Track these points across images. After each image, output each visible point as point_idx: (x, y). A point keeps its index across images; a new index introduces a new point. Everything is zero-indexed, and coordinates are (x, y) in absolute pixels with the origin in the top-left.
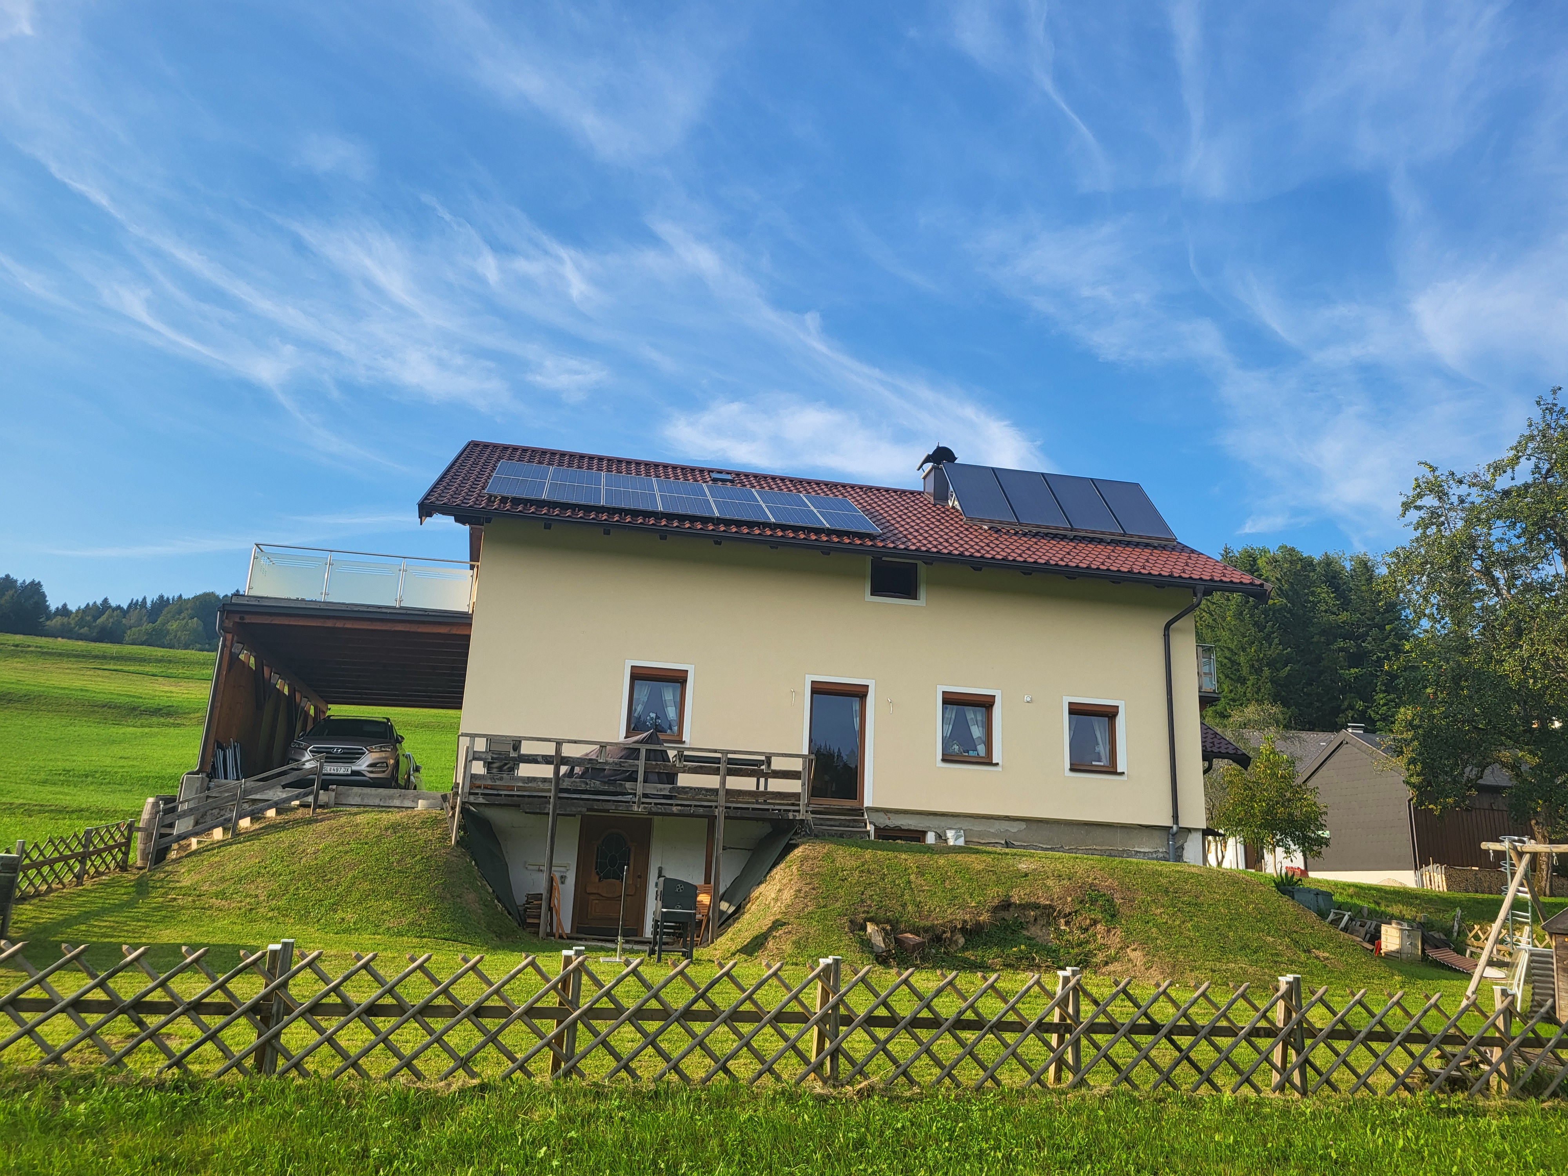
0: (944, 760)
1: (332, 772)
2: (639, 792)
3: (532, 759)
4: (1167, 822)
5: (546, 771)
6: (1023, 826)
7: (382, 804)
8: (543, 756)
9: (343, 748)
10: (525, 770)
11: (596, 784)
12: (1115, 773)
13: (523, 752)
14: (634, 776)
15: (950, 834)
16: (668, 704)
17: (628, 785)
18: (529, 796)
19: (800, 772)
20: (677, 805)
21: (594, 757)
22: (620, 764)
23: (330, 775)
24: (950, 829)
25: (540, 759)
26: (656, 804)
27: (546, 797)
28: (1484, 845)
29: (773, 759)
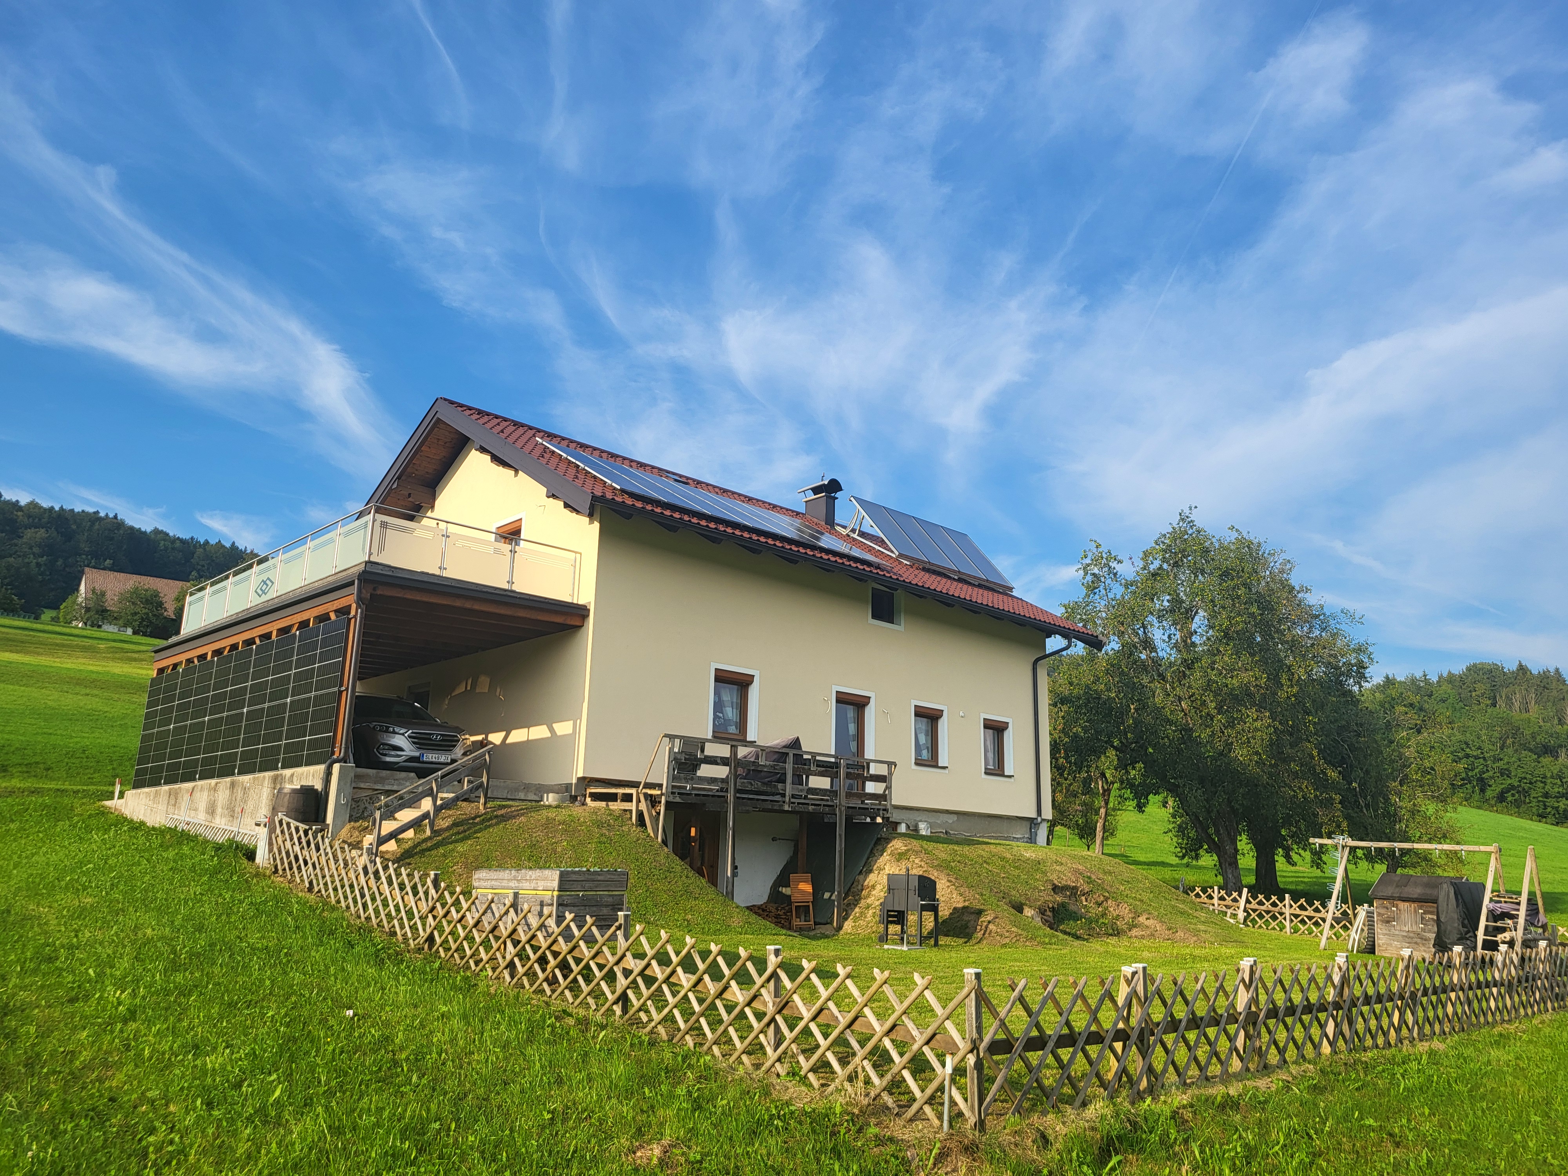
0: (917, 764)
1: (434, 760)
2: (788, 792)
3: (712, 761)
4: (1033, 814)
5: (722, 772)
6: (955, 817)
7: (509, 797)
8: (721, 758)
9: (441, 735)
10: (705, 771)
11: (757, 785)
12: (1003, 775)
13: (707, 753)
14: (783, 777)
15: (922, 826)
16: (726, 704)
17: (780, 786)
18: (704, 795)
19: (885, 776)
20: (812, 805)
21: (752, 760)
22: (773, 767)
23: (432, 763)
24: (921, 821)
25: (719, 761)
26: (798, 803)
27: (724, 797)
28: (1311, 840)
29: (872, 765)
